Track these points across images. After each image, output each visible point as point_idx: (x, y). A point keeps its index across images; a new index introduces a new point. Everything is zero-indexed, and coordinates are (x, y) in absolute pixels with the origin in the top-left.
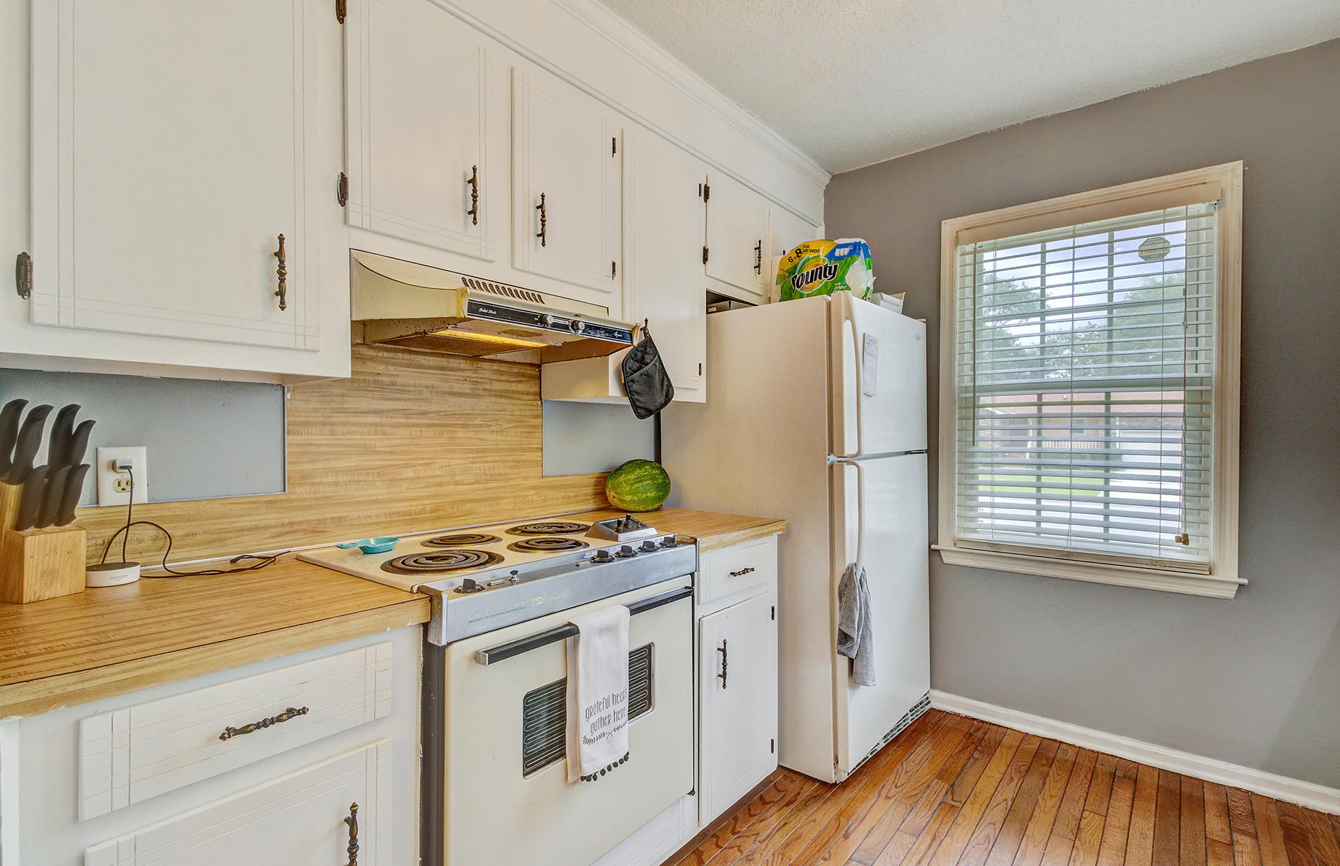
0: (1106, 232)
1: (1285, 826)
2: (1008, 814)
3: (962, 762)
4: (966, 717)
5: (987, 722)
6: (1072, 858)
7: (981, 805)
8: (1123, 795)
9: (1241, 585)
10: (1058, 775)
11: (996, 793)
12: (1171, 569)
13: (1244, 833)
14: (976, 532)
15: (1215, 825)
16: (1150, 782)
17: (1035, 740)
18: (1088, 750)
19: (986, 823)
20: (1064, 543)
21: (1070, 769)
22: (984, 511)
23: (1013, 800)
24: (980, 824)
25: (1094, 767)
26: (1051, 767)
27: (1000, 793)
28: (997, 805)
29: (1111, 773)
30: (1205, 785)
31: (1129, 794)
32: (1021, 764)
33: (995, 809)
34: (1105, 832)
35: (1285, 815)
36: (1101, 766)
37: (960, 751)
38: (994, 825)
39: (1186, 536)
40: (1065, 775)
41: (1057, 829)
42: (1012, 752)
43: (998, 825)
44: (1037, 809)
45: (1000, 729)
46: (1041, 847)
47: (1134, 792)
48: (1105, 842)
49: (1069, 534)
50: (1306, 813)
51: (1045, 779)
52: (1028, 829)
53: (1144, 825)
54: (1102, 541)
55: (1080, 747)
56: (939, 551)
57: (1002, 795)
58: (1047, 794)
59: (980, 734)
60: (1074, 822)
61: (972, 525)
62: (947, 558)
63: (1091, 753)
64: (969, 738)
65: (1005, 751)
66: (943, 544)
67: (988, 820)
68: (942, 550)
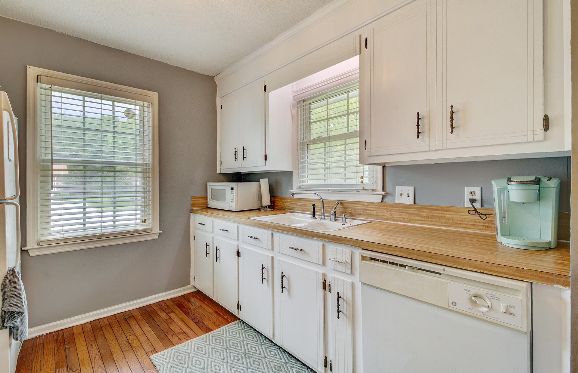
0: (111, 101)
1: (176, 304)
2: (102, 359)
3: (63, 354)
4: (47, 334)
5: (60, 330)
6: (137, 355)
7: (88, 364)
8: (133, 323)
9: (160, 233)
10: (107, 331)
11: (90, 355)
12: (140, 233)
13: (170, 313)
14: (50, 235)
15: (163, 315)
16: (137, 314)
17: (87, 325)
18: (110, 316)
19: (96, 368)
20: (100, 231)
21: (110, 327)
22: (54, 224)
23: (99, 352)
24: (94, 371)
25: (117, 321)
26: (102, 330)
27: (92, 353)
28: (95, 359)
29: (124, 319)
30: (152, 305)
31: (135, 322)
32: (90, 337)
33: (95, 361)
34: (139, 339)
35: (174, 302)
36: (119, 319)
37: (58, 350)
38: (100, 367)
39: (145, 220)
40: (110, 330)
41: (124, 350)
42: (82, 335)
43: (102, 365)
44: (111, 348)
45: (68, 329)
46: (124, 360)
47: (136, 321)
48: (141, 342)
49: (101, 227)
50: (177, 298)
51: (104, 336)
52: (114, 358)
53: (147, 329)
54: (113, 227)
55: (107, 317)
56: (27, 250)
57: (93, 353)
58: (110, 340)
59: (61, 337)
60: (127, 344)
61: (48, 232)
62: (32, 253)
63: (112, 316)
64: (57, 342)
65: (79, 336)
66: (30, 245)
67: (96, 367)
68: (30, 249)
